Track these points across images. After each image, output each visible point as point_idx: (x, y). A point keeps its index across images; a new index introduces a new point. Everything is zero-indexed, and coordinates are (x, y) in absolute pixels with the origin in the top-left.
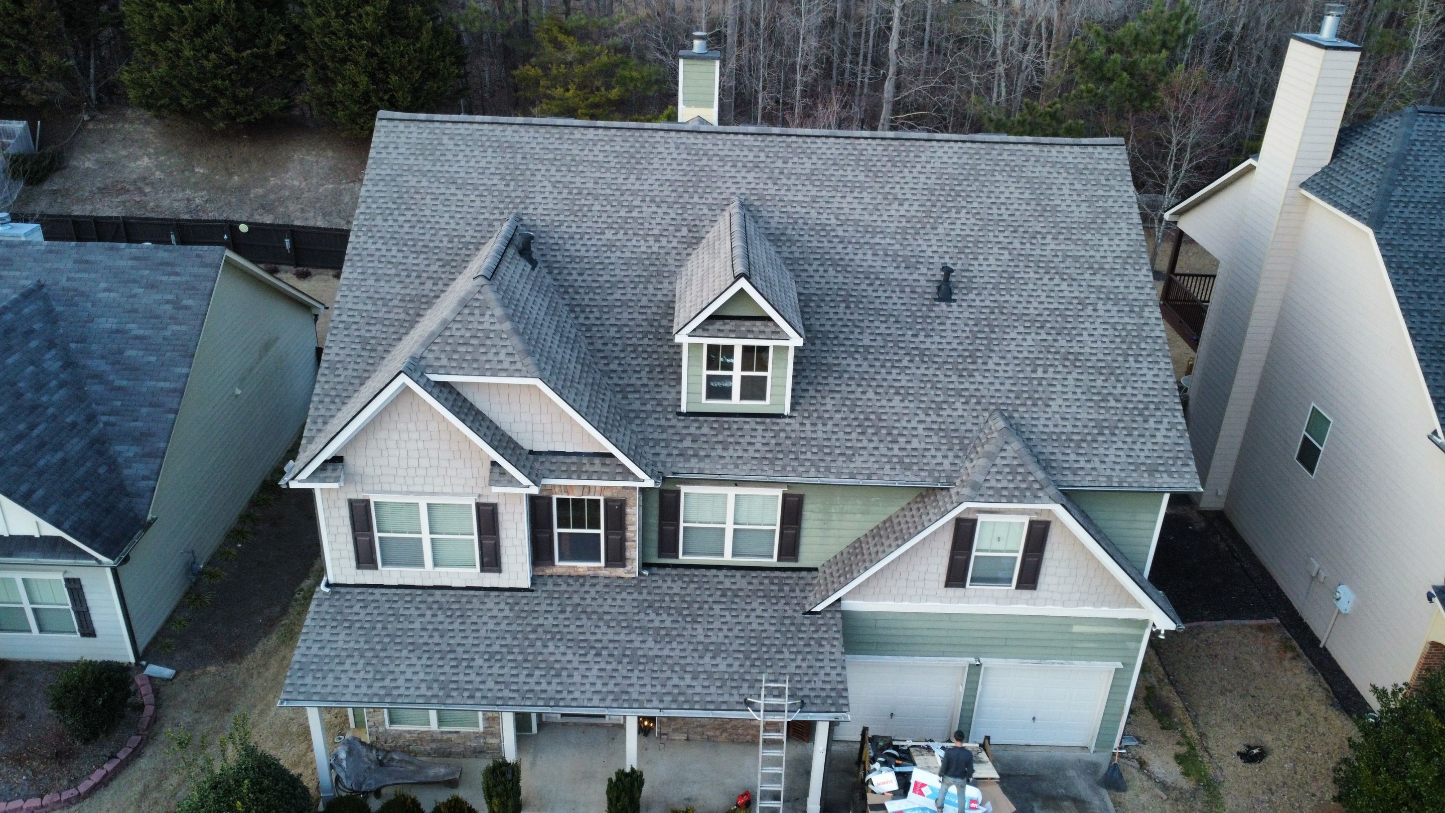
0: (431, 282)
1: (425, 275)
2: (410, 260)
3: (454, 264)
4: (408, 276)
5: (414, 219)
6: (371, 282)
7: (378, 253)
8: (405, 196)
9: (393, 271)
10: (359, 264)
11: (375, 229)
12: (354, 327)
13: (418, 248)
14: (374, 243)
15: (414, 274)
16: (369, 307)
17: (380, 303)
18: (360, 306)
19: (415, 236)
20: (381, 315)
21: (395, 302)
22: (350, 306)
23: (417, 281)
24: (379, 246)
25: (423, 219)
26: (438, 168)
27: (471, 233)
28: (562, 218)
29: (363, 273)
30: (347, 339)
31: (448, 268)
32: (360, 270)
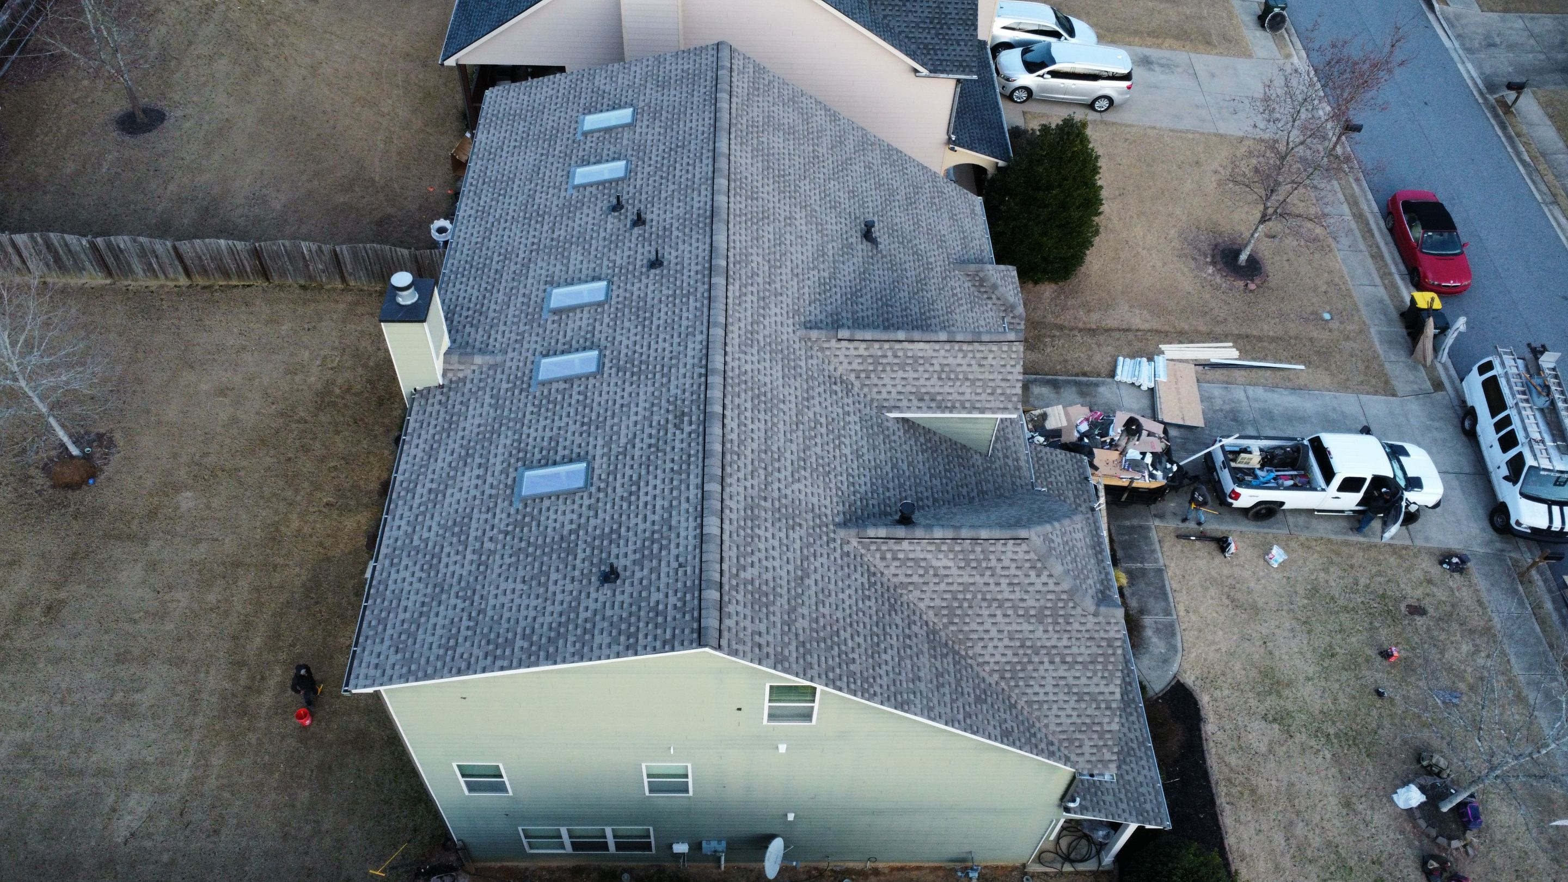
0: (913, 627)
1: (907, 631)
2: (894, 642)
3: (892, 601)
4: (910, 647)
5: (849, 630)
6: (922, 686)
7: (891, 675)
8: (822, 634)
9: (908, 662)
10: (905, 696)
11: (865, 674)
12: (967, 708)
13: (880, 632)
14: (881, 677)
15: (908, 641)
16: (947, 692)
17: (941, 680)
18: (947, 698)
19: (868, 632)
20: (952, 680)
21: (938, 664)
22: (948, 710)
23: (914, 639)
24: (883, 672)
25: (848, 620)
26: (784, 591)
27: (858, 575)
28: (833, 485)
29: (914, 693)
30: (980, 717)
31: (897, 607)
32: (912, 696)
